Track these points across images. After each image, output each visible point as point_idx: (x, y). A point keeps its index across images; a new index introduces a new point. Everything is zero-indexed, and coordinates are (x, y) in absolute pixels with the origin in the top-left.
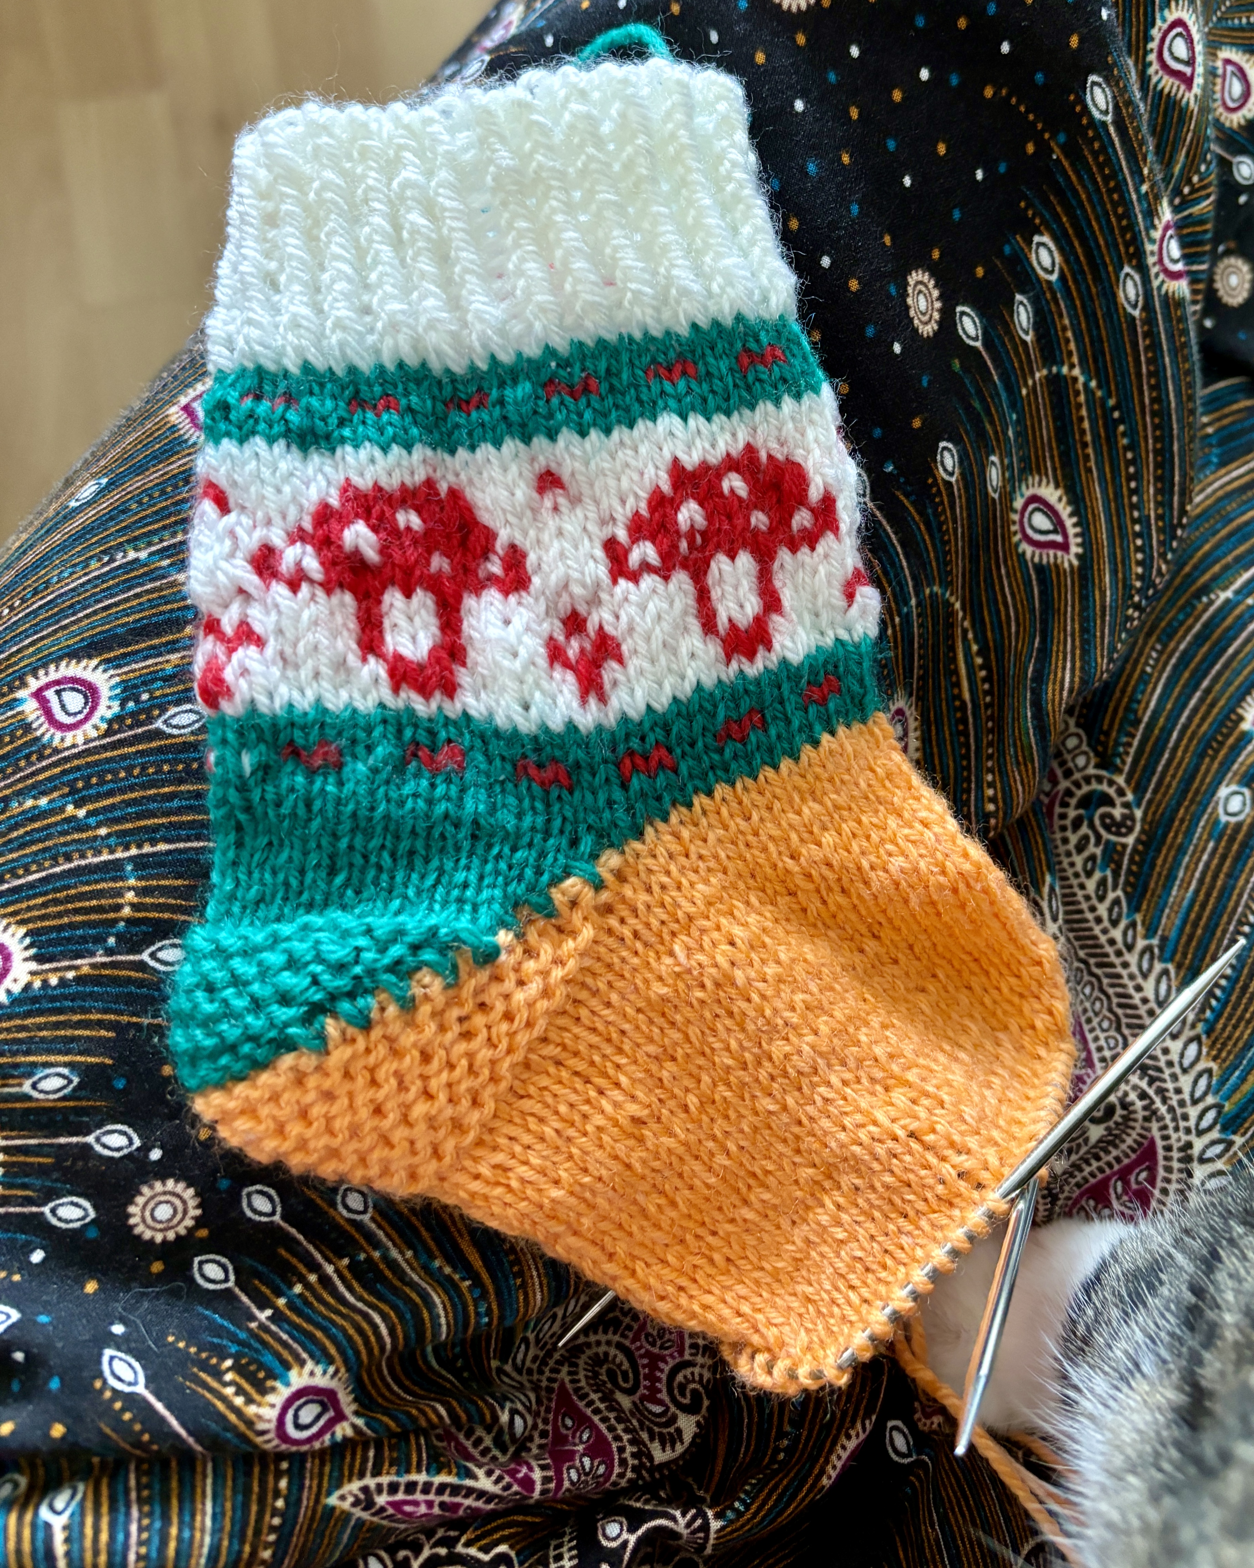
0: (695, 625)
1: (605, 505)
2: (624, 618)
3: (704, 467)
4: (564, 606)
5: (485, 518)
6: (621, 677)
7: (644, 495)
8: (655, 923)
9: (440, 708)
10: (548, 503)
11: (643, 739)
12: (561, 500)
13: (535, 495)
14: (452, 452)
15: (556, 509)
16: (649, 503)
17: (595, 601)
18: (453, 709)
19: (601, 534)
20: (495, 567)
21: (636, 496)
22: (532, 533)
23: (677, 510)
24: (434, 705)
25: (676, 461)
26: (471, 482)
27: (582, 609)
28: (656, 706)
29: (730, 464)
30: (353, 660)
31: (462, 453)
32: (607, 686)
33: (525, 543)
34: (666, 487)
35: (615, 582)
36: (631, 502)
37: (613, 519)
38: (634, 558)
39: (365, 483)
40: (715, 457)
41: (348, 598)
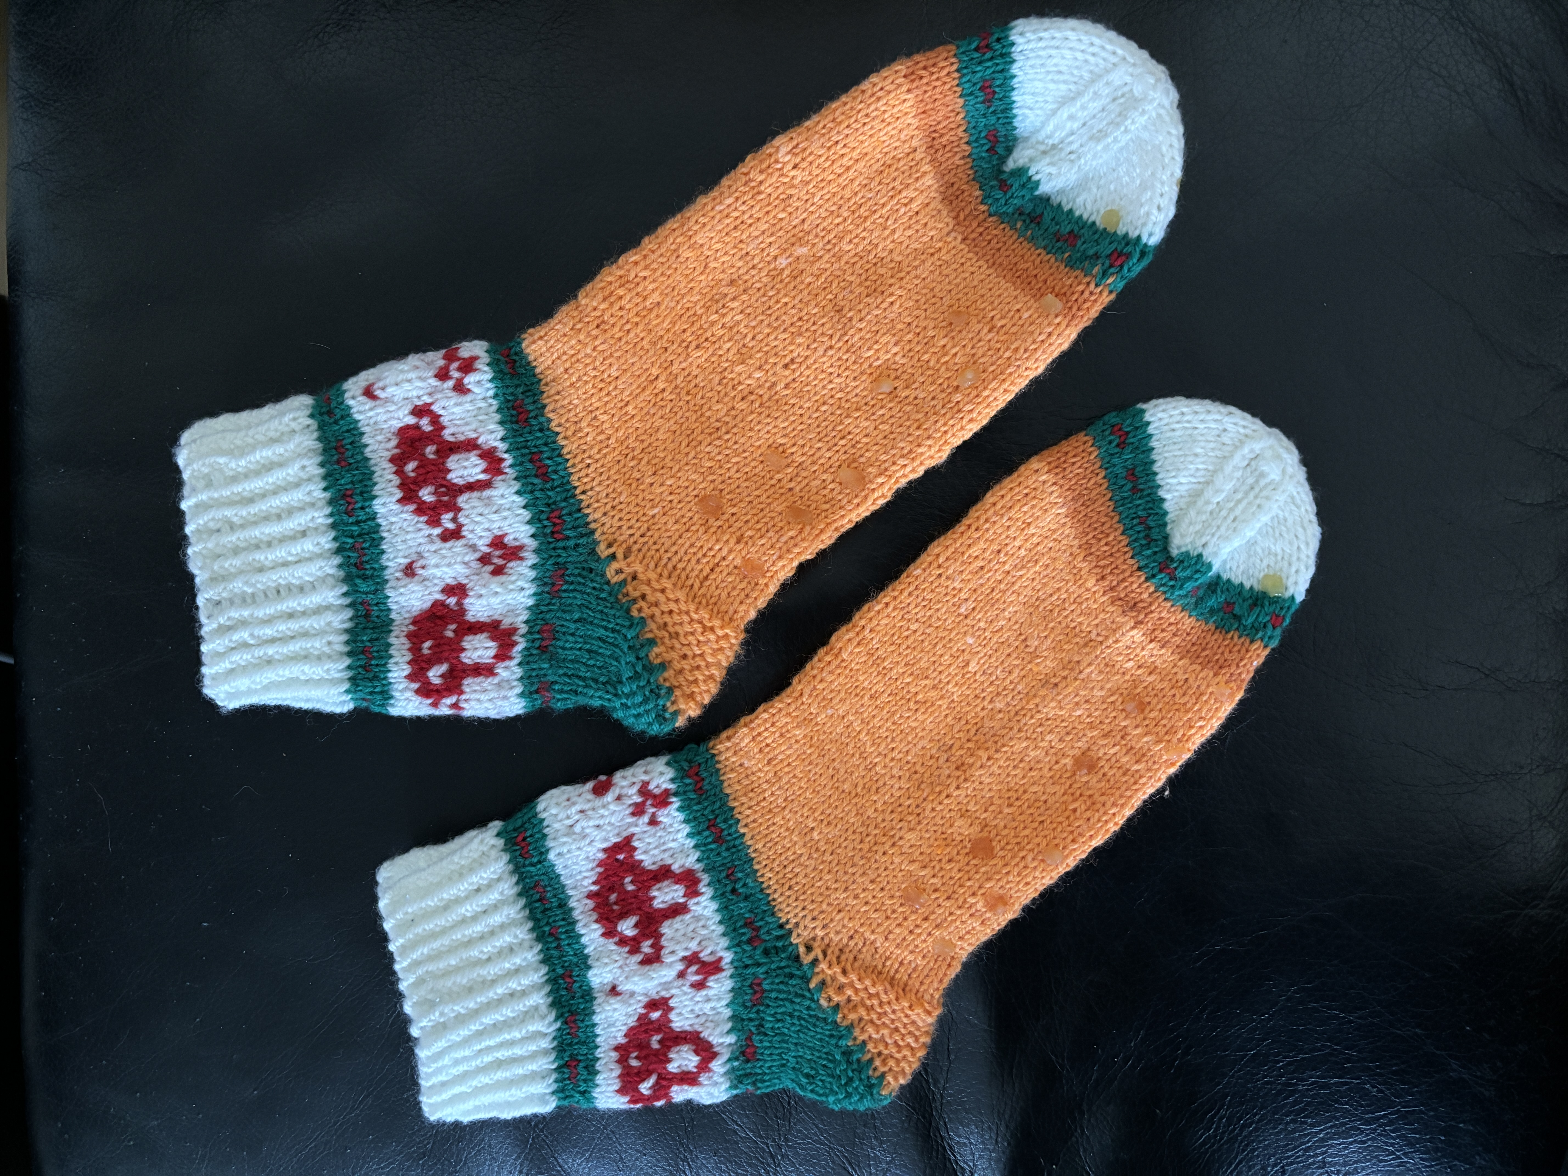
0: (487, 493)
1: (422, 540)
2: (483, 534)
3: (401, 486)
4: (476, 565)
5: (428, 605)
6: (511, 537)
7: (416, 519)
8: (638, 525)
9: (523, 636)
10: (421, 572)
11: (545, 527)
12: (419, 564)
13: (416, 578)
14: (392, 621)
15: (423, 567)
16: (419, 515)
17: (473, 548)
18: (523, 629)
19: (439, 544)
20: (452, 601)
21: (418, 522)
22: (436, 581)
23: (424, 502)
24: (520, 640)
25: (399, 501)
26: (408, 612)
27: (478, 555)
28: (528, 518)
29: (399, 472)
30: (496, 680)
31: (393, 616)
32: (517, 544)
33: (441, 585)
34: (412, 507)
35: (463, 537)
36: (420, 526)
37: (430, 535)
38: (451, 526)
39: (407, 670)
40: (396, 480)
41: (466, 682)
